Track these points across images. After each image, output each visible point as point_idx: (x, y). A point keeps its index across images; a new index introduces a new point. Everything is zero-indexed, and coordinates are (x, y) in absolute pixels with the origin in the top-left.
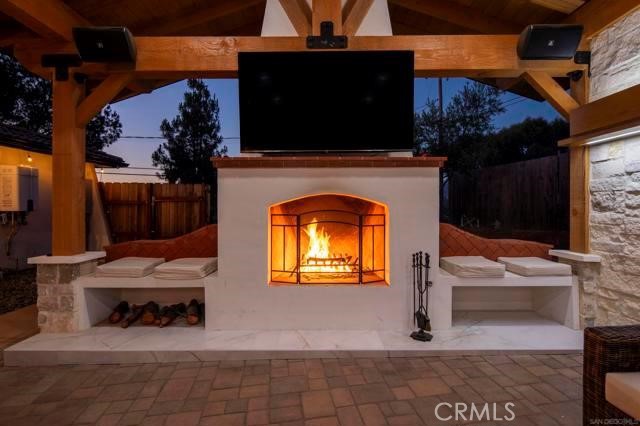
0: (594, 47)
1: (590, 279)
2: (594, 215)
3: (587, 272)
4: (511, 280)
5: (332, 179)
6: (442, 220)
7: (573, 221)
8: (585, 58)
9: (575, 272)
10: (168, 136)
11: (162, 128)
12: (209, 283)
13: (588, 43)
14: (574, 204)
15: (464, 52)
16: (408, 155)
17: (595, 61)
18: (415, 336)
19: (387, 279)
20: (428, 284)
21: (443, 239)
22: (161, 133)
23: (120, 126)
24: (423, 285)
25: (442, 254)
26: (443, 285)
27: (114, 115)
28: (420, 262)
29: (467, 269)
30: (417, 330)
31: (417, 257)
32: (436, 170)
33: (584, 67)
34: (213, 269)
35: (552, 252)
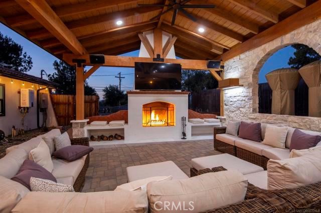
0: (225, 65)
1: (224, 123)
2: (225, 107)
3: (223, 121)
4: (206, 124)
5: (160, 98)
6: (189, 108)
7: (221, 108)
8: (223, 67)
9: (221, 121)
10: (57, 69)
11: (54, 64)
12: (125, 127)
13: (224, 64)
14: (221, 104)
15: (194, 64)
16: (180, 91)
17: (225, 68)
18: (182, 139)
19: (175, 125)
20: (185, 125)
21: (189, 114)
22: (54, 67)
23: (32, 63)
24: (184, 125)
25: (189, 118)
26: (189, 126)
27: (29, 57)
28: (183, 119)
29: (195, 121)
30: (183, 137)
31: (182, 118)
32: (187, 95)
33: (223, 69)
34: (126, 122)
35: (217, 117)
